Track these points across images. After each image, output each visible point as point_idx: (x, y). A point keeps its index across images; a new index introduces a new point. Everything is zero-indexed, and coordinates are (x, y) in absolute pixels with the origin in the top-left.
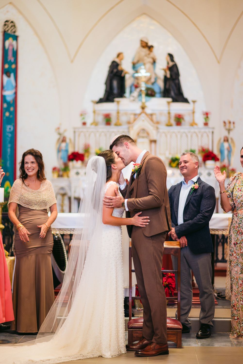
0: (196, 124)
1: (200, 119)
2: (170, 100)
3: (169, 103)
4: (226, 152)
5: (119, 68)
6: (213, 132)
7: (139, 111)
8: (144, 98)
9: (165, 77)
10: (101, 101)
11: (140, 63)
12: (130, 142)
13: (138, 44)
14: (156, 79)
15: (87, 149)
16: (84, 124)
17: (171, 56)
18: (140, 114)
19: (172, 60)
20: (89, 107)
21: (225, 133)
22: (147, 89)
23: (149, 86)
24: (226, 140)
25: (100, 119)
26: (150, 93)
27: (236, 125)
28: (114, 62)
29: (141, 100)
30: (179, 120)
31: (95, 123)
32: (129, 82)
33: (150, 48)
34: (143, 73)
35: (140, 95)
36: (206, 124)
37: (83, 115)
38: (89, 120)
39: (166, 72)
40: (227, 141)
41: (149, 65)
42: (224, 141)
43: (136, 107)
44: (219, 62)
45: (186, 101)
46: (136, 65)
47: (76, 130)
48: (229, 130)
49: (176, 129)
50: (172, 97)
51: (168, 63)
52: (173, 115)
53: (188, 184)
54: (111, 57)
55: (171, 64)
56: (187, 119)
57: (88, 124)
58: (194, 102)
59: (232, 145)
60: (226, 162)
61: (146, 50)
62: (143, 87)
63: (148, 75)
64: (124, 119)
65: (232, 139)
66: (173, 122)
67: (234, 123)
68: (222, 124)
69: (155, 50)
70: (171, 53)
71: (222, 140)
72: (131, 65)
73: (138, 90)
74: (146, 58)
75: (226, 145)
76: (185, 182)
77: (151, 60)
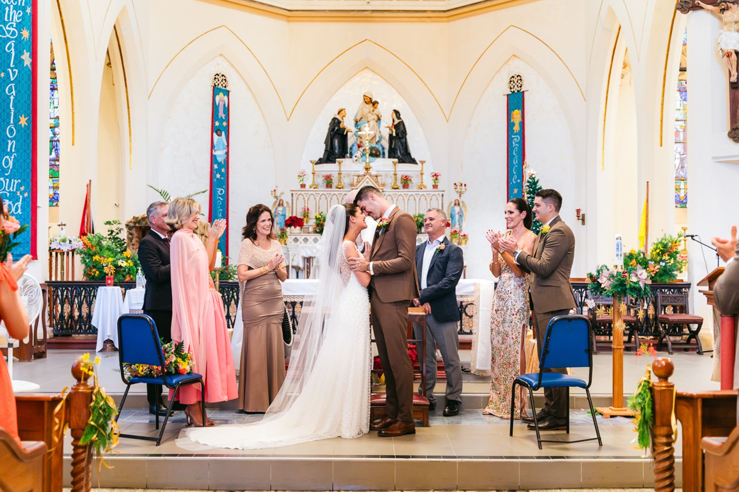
0: (425, 187)
1: (428, 181)
2: (396, 160)
3: (394, 164)
4: (457, 217)
5: (341, 126)
6: (443, 195)
7: (363, 172)
8: (368, 159)
9: (391, 135)
10: (321, 161)
11: (364, 120)
12: (375, 193)
13: (361, 100)
14: (381, 138)
15: (306, 214)
16: (303, 186)
17: (397, 113)
18: (364, 175)
19: (399, 118)
20: (308, 168)
21: (457, 196)
22: (371, 149)
23: (374, 145)
24: (457, 204)
25: (320, 181)
26: (375, 154)
27: (467, 187)
28: (334, 119)
29: (365, 161)
30: (406, 182)
31: (315, 186)
32: (351, 141)
33: (375, 104)
34: (367, 131)
35: (363, 155)
36: (435, 186)
37: (301, 176)
38: (308, 182)
39: (391, 130)
40: (459, 205)
41: (372, 123)
42: (455, 204)
43: (359, 168)
44: (447, 121)
45: (413, 161)
46: (359, 123)
47: (294, 193)
48: (460, 194)
49: (402, 191)
50: (398, 158)
51: (394, 121)
52: (399, 177)
53: (433, 244)
54: (333, 114)
55: (397, 121)
56: (415, 181)
57: (307, 187)
58: (422, 162)
59: (463, 209)
60: (457, 228)
61: (370, 106)
62: (367, 145)
63: (372, 133)
64: (346, 181)
65: (463, 202)
66: (399, 184)
67: (465, 185)
68: (454, 187)
69: (379, 106)
70: (397, 109)
71: (453, 204)
72: (353, 123)
73: (361, 149)
74: (370, 115)
75: (457, 209)
76: (430, 242)
77: (376, 118)
